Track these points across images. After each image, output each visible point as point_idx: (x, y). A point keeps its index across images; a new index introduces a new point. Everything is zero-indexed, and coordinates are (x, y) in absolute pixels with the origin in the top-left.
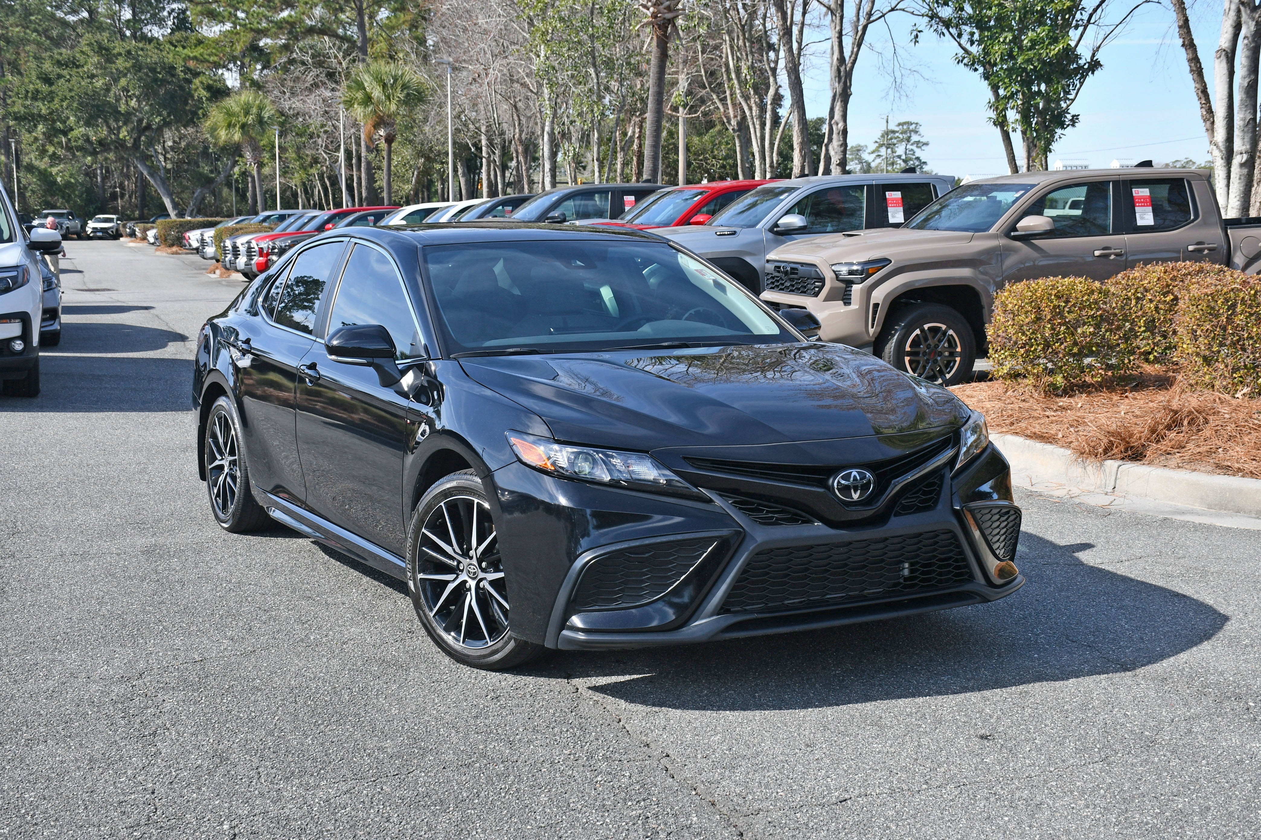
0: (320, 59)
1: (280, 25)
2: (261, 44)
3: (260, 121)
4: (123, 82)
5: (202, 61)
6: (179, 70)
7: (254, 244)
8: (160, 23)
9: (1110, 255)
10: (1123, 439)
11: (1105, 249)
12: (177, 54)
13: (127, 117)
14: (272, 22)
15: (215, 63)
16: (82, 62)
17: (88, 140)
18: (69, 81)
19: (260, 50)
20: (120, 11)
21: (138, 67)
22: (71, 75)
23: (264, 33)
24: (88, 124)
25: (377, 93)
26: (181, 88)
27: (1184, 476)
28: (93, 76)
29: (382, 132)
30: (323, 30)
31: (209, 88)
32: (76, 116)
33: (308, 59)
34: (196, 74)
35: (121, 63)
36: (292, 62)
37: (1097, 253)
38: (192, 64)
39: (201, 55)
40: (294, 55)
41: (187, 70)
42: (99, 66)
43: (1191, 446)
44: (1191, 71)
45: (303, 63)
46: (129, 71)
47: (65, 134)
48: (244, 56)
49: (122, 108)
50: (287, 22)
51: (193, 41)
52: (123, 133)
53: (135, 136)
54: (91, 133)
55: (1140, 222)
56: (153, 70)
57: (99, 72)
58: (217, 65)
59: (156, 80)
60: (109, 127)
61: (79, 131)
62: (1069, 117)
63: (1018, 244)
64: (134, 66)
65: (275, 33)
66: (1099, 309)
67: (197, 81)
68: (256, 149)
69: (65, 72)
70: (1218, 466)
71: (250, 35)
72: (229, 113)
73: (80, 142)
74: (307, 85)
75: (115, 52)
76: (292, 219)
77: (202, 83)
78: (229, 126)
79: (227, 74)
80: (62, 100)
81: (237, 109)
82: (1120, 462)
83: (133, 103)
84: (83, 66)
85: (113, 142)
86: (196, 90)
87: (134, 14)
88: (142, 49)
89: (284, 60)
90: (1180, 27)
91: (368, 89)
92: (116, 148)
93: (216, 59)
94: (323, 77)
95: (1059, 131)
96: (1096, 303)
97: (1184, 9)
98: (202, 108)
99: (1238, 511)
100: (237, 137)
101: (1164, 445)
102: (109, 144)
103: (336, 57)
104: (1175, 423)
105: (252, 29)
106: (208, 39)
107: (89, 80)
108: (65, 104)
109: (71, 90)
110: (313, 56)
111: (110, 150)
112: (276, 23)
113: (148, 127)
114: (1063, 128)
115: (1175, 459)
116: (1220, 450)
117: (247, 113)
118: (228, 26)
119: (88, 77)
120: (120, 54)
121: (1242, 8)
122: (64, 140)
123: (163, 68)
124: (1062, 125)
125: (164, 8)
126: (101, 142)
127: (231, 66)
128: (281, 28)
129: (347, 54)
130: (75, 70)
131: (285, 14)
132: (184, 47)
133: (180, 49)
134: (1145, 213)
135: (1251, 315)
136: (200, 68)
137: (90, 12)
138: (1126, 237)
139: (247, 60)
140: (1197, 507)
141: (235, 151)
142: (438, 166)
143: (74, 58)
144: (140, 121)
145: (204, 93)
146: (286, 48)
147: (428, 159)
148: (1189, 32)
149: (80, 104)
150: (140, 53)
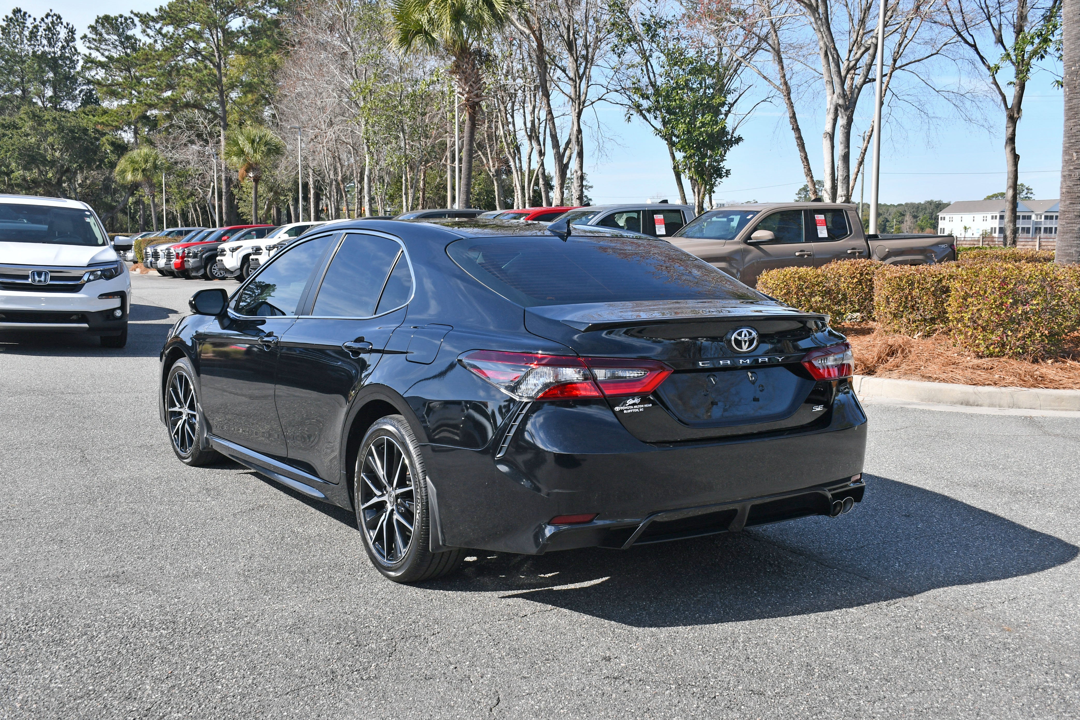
0: (191, 124)
1: (165, 101)
2: (148, 114)
3: (155, 167)
4: (50, 139)
5: (107, 126)
6: (90, 132)
7: (172, 250)
8: (74, 99)
9: (804, 255)
10: (863, 362)
11: (801, 251)
12: (89, 120)
13: (53, 163)
14: (161, 99)
15: (116, 126)
16: (20, 125)
17: (24, 179)
18: (11, 138)
19: (147, 118)
20: (44, 90)
21: (61, 129)
22: (12, 134)
23: (151, 106)
24: (25, 168)
25: (248, 148)
26: (92, 144)
27: (903, 382)
28: (27, 135)
29: (251, 175)
30: (197, 105)
31: (113, 144)
32: (16, 162)
33: (183, 124)
34: (104, 134)
35: (49, 126)
36: (171, 126)
37: (797, 254)
38: (99, 127)
39: (107, 121)
40: (174, 122)
41: (96, 131)
42: (33, 128)
43: (904, 365)
44: (798, 145)
45: (180, 128)
46: (55, 132)
47: (8, 174)
48: (137, 122)
49: (49, 158)
50: (171, 99)
51: (100, 111)
52: (50, 175)
53: (58, 176)
54: (27, 174)
55: (820, 236)
56: (72, 131)
57: (33, 132)
58: (117, 128)
59: (74, 138)
60: (39, 169)
61: (19, 173)
62: (724, 171)
63: (752, 247)
64: (58, 128)
65: (162, 107)
66: (824, 286)
67: (104, 139)
68: (152, 186)
69: (7, 132)
70: (923, 376)
71: (143, 108)
72: (133, 162)
73: (19, 181)
74: (183, 142)
75: (45, 118)
76: (193, 234)
77: (107, 140)
78: (135, 170)
79: (124, 135)
80: (6, 152)
81: (138, 159)
82: (862, 376)
83: (57, 154)
84: (21, 128)
85: (43, 181)
86: (103, 145)
87: (55, 92)
88: (64, 117)
89: (167, 125)
90: (791, 118)
91: (241, 146)
92: (45, 185)
93: (117, 124)
94: (193, 137)
95: (719, 179)
96: (821, 282)
97: (793, 107)
98: (108, 158)
99: (939, 402)
100: (139, 177)
101: (888, 365)
102: (40, 182)
103: (203, 123)
104: (892, 353)
105: (146, 104)
106: (112, 110)
107: (25, 138)
108: (8, 154)
109: (13, 145)
110: (187, 123)
111: (40, 186)
112: (163, 100)
113: (68, 170)
114: (721, 178)
115: (895, 373)
116: (922, 368)
117: (146, 161)
118: (125, 102)
119: (25, 136)
120: (49, 120)
121: (839, 108)
122: (6, 179)
123: (79, 130)
124: (720, 176)
125: (76, 89)
126: (34, 181)
127: (126, 128)
128: (166, 103)
129: (210, 121)
130: (15, 130)
131: (169, 93)
132: (94, 116)
133: (91, 117)
134: (822, 230)
135: (923, 289)
136: (106, 130)
137: (24, 91)
138: (813, 244)
139: (139, 125)
140: (915, 401)
141: (135, 186)
142: (282, 198)
143: (14, 122)
144: (62, 166)
145: (109, 148)
146: (169, 117)
147: (276, 193)
148: (796, 121)
149: (20, 154)
150: (63, 119)
